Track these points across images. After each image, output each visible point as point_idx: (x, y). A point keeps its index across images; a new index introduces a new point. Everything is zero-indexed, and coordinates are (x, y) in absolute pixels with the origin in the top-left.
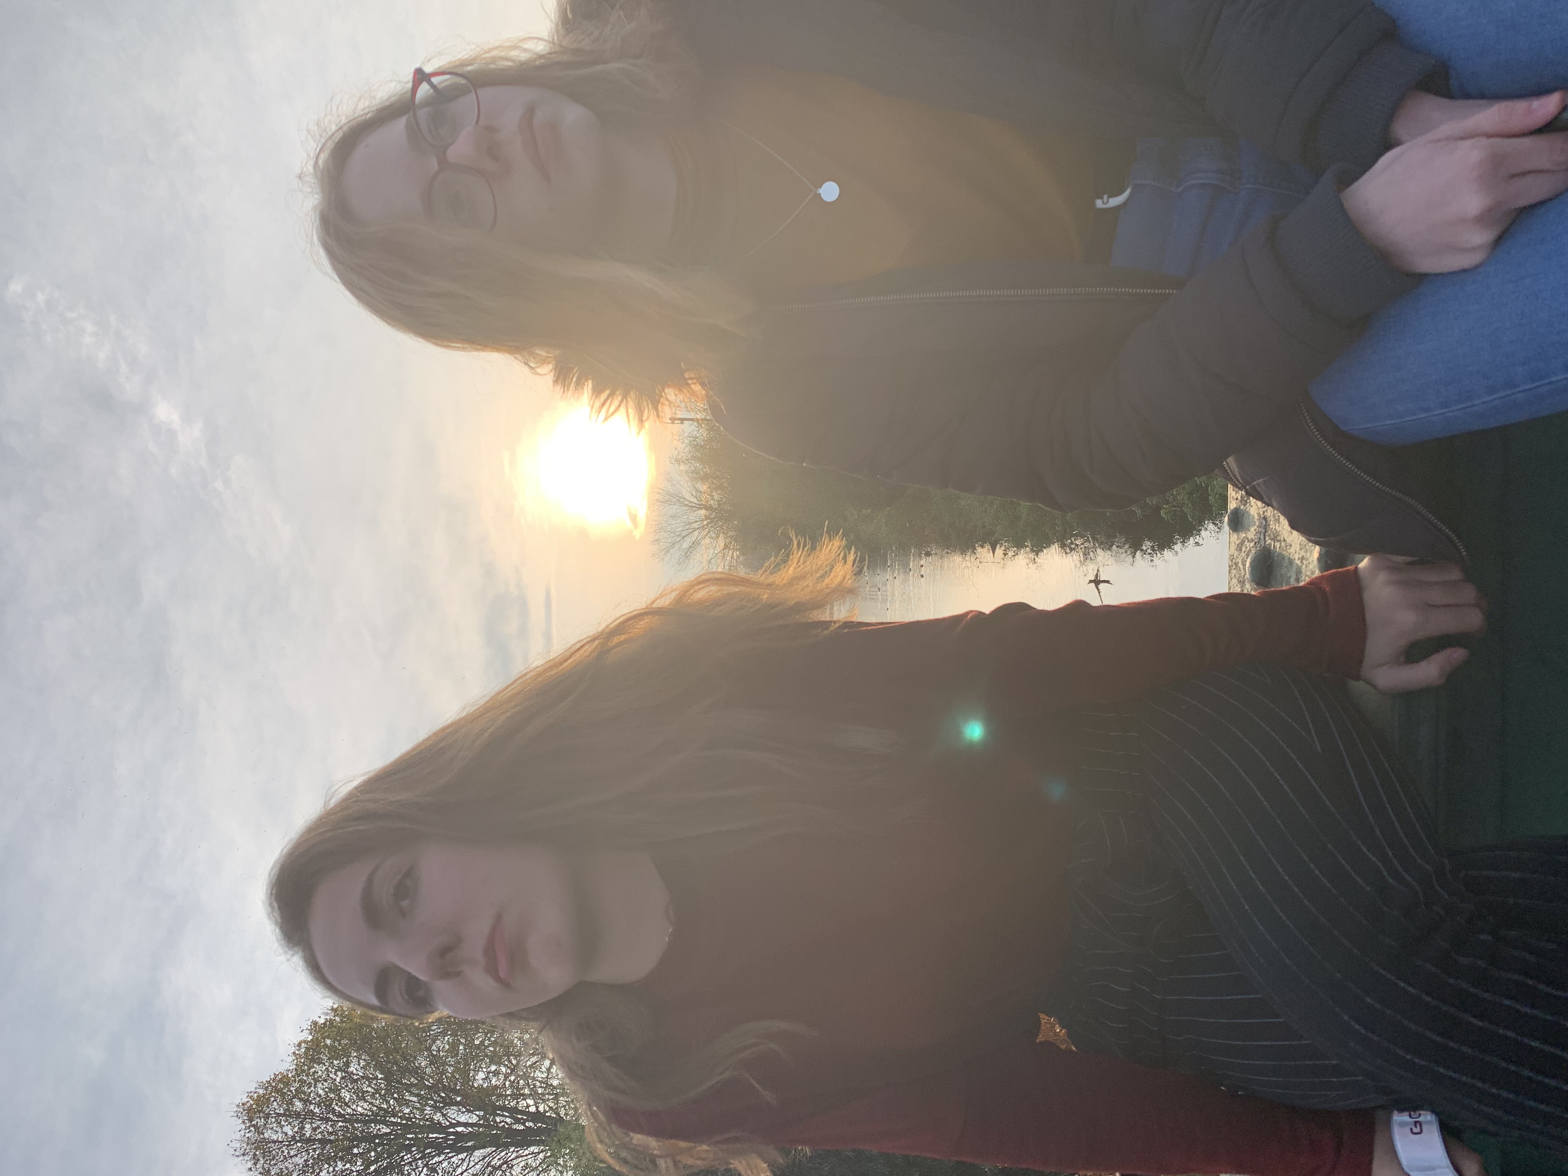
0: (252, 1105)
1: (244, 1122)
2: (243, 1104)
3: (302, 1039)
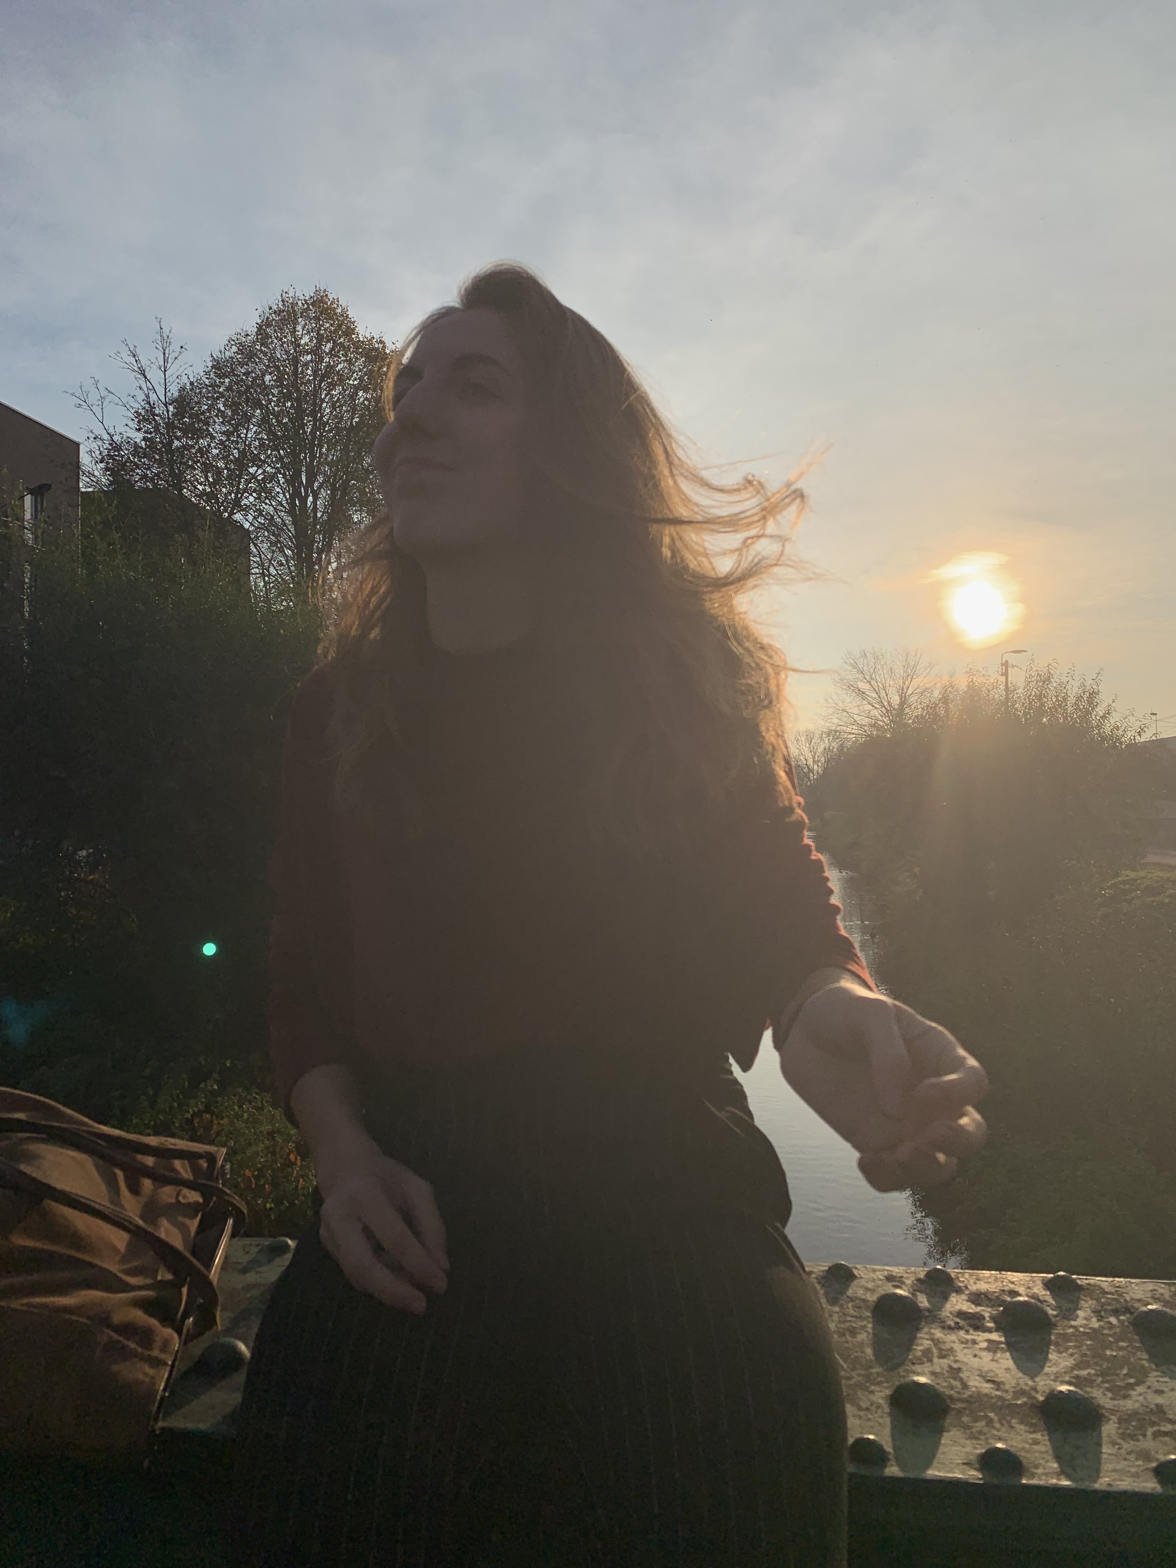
0: (326, 303)
1: (311, 297)
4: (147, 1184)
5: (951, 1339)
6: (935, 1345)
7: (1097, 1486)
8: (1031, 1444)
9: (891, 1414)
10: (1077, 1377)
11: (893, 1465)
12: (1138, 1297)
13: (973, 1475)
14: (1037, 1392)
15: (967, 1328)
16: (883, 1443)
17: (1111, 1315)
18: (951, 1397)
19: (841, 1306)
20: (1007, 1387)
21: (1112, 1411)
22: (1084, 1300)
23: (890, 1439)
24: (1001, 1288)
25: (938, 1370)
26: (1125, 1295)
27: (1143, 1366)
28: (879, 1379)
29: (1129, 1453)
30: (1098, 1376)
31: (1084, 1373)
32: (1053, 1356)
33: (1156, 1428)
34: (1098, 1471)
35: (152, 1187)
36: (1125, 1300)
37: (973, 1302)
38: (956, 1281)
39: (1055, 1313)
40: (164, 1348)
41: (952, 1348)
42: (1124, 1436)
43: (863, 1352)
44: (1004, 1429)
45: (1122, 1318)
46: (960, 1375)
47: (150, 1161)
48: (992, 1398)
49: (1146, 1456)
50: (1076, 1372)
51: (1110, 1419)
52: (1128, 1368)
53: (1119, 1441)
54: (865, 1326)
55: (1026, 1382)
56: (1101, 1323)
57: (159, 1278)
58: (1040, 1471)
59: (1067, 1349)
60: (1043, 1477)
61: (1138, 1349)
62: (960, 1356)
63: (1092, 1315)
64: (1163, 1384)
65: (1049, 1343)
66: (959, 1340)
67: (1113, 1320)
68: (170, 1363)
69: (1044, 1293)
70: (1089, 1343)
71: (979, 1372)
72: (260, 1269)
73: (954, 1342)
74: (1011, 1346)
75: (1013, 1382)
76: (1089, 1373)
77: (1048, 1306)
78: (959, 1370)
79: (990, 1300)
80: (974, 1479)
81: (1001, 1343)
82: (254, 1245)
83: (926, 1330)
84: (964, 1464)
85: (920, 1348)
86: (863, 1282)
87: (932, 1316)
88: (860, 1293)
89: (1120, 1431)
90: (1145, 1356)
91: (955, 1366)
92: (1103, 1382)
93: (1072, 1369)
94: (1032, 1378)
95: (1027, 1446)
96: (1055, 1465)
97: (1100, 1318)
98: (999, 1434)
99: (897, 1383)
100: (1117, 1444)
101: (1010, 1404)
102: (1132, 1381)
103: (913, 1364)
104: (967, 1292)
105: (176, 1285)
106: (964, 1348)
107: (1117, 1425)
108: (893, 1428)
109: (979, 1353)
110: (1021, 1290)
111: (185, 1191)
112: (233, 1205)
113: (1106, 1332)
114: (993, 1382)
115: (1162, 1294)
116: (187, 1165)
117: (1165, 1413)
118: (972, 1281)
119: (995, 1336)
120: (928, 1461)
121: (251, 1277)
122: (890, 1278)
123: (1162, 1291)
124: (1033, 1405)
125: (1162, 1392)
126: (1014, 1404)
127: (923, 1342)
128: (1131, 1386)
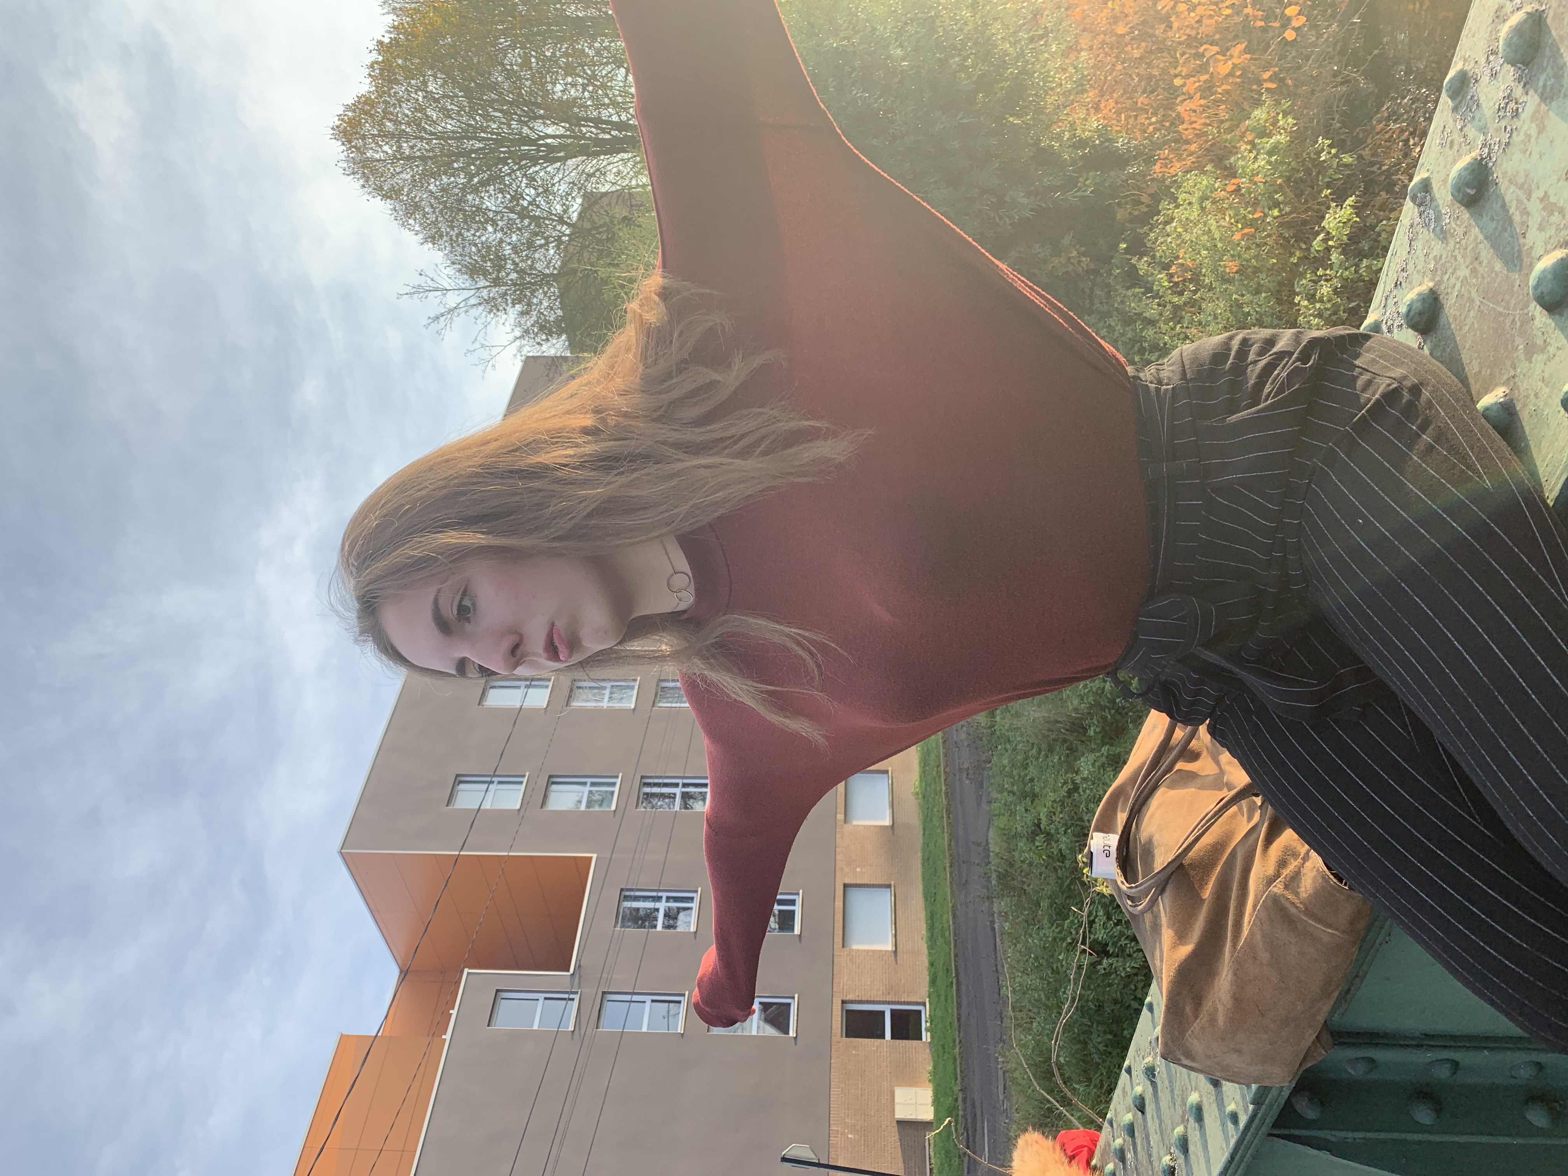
0: (345, 128)
1: (343, 144)
2: (337, 127)
3: (373, 59)
5: (1518, 159)
6: (1517, 186)
15: (1514, 125)
38: (1467, 69)
41: (1525, 170)
43: (1497, 273)
54: (1476, 236)
62: (1535, 172)
66: (1521, 152)
71: (1557, 177)
73: (1521, 160)
74: (1547, 96)
81: (1540, 103)
83: (1500, 177)
85: (1513, 209)
87: (1491, 149)
91: (1542, 192)
104: (1481, 70)
106: (1529, 156)
109: (1540, 148)
119: (1532, 101)
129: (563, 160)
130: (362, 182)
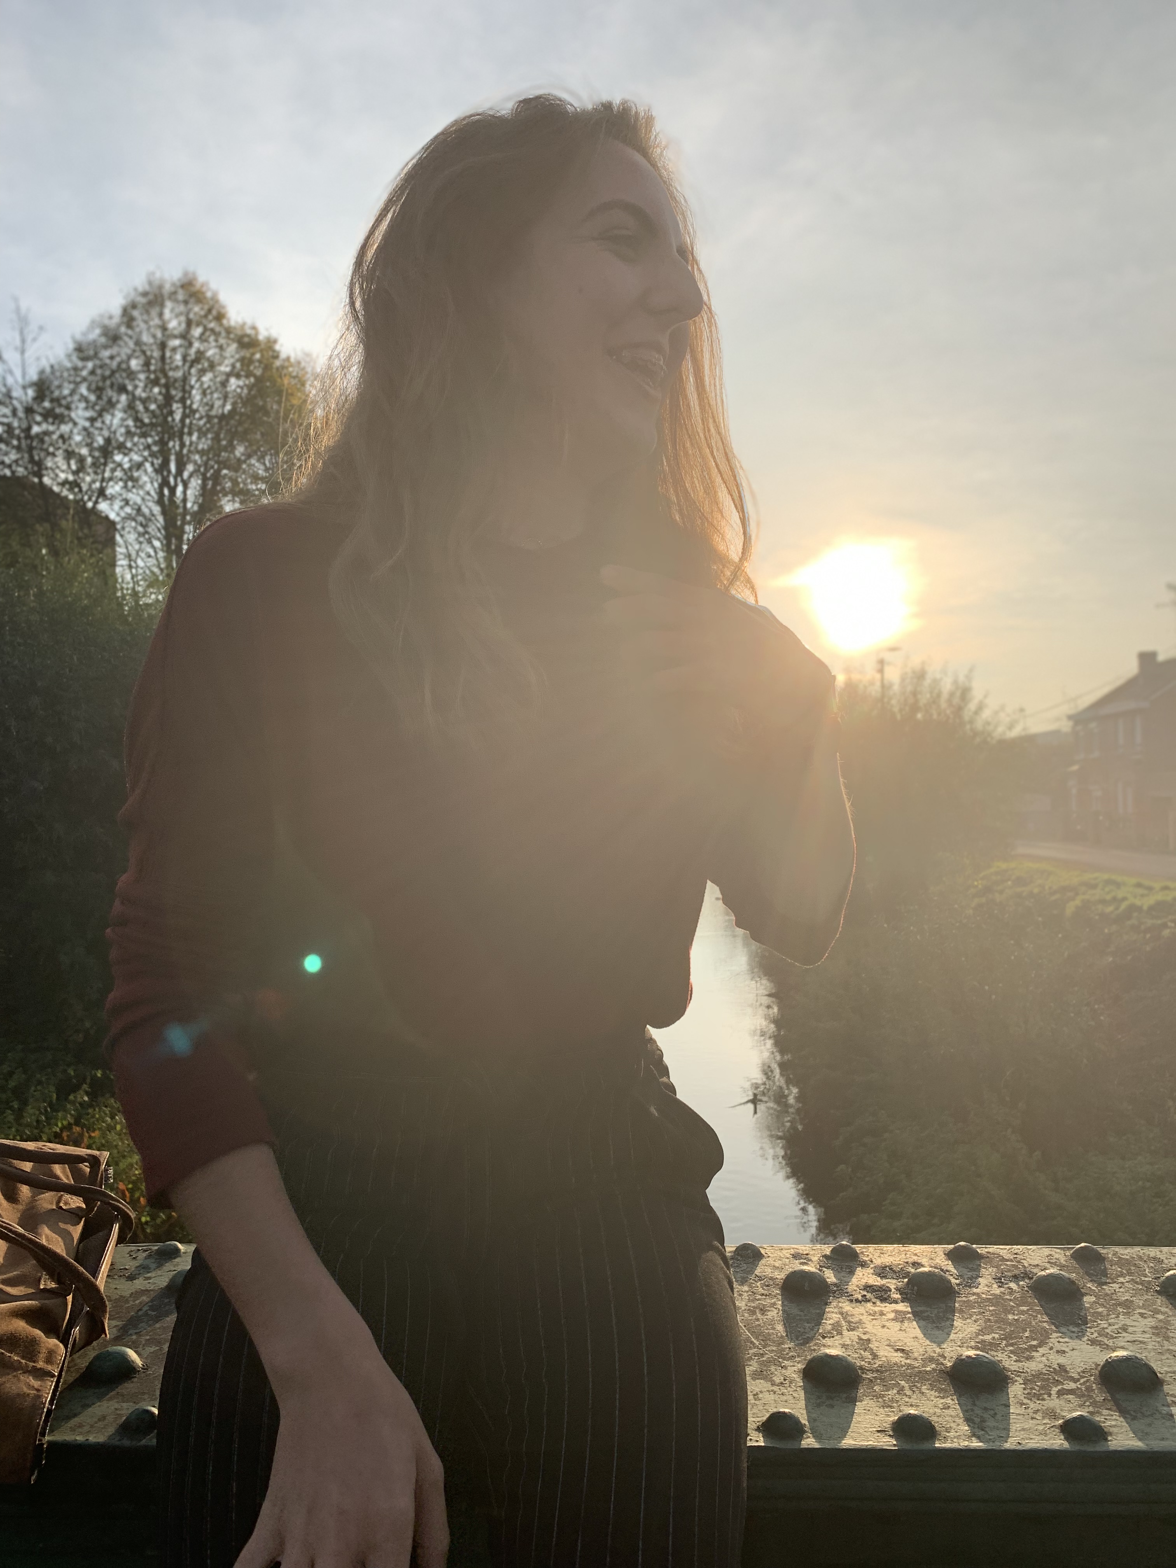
0: (195, 287)
1: (179, 280)
2: (196, 279)
3: (260, 330)
4: (25, 1190)
5: (859, 1312)
6: (844, 1318)
7: (1007, 1446)
8: (941, 1409)
9: (805, 1388)
10: (983, 1341)
11: (809, 1437)
12: (1036, 1263)
13: (888, 1442)
14: (945, 1358)
15: (874, 1300)
16: (799, 1415)
17: (1011, 1281)
18: (861, 1368)
19: (750, 1286)
20: (916, 1355)
21: (1018, 1373)
22: (985, 1268)
23: (804, 1412)
24: (906, 1261)
25: (848, 1342)
26: (1022, 1261)
27: (1044, 1328)
28: (791, 1354)
29: (1036, 1412)
30: (1002, 1339)
31: (988, 1338)
32: (958, 1323)
33: (1059, 1387)
34: (1007, 1430)
35: (30, 1195)
36: (1024, 1266)
37: (879, 1275)
38: (861, 1256)
39: (958, 1281)
40: (49, 1360)
41: (861, 1320)
42: (1029, 1396)
43: (774, 1329)
44: (915, 1396)
45: (1021, 1283)
46: (870, 1345)
47: (27, 1166)
48: (902, 1366)
49: (1052, 1414)
50: (981, 1337)
51: (1016, 1381)
52: (1030, 1331)
53: (1025, 1401)
54: (774, 1304)
55: (933, 1349)
56: (1002, 1289)
57: (42, 1287)
58: (952, 1434)
59: (971, 1316)
60: (955, 1440)
61: (1038, 1312)
62: (869, 1327)
63: (993, 1282)
64: (1064, 1345)
65: (953, 1311)
66: (867, 1312)
67: (1013, 1285)
68: (56, 1374)
69: (946, 1263)
70: (991, 1308)
71: (887, 1343)
72: (149, 1275)
73: (862, 1314)
74: (917, 1315)
75: (921, 1350)
76: (994, 1338)
77: (952, 1275)
78: (869, 1340)
79: (894, 1271)
80: (890, 1446)
81: (909, 1313)
82: (141, 1251)
83: (834, 1304)
84: (878, 1431)
85: (828, 1322)
86: (771, 1261)
87: (840, 1290)
88: (768, 1271)
89: (1026, 1392)
90: (1046, 1318)
91: (865, 1337)
92: (1006, 1346)
93: (977, 1334)
94: (939, 1345)
95: (938, 1411)
96: (967, 1428)
97: (1001, 1285)
98: (910, 1400)
99: (809, 1357)
100: (1024, 1404)
101: (920, 1372)
102: (1035, 1343)
103: (824, 1337)
104: (872, 1266)
105: (60, 1294)
106: (873, 1319)
107: (1023, 1386)
108: (807, 1399)
109: (887, 1324)
110: (924, 1261)
111: (67, 1197)
112: (118, 1209)
113: (1008, 1297)
114: (903, 1351)
115: (1058, 1259)
116: (68, 1170)
117: (1066, 1371)
118: (877, 1254)
119: (903, 1307)
120: (844, 1432)
121: (139, 1284)
122: (796, 1256)
123: (1057, 1256)
124: (940, 1371)
125: (1064, 1352)
126: (924, 1371)
127: (832, 1315)
128: (1034, 1348)
129: (160, 502)
130: (141, 289)
